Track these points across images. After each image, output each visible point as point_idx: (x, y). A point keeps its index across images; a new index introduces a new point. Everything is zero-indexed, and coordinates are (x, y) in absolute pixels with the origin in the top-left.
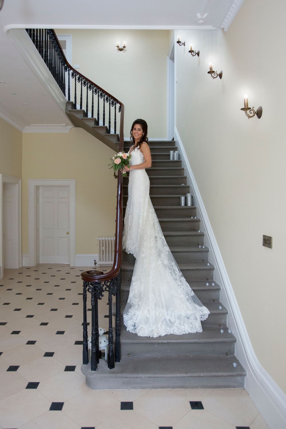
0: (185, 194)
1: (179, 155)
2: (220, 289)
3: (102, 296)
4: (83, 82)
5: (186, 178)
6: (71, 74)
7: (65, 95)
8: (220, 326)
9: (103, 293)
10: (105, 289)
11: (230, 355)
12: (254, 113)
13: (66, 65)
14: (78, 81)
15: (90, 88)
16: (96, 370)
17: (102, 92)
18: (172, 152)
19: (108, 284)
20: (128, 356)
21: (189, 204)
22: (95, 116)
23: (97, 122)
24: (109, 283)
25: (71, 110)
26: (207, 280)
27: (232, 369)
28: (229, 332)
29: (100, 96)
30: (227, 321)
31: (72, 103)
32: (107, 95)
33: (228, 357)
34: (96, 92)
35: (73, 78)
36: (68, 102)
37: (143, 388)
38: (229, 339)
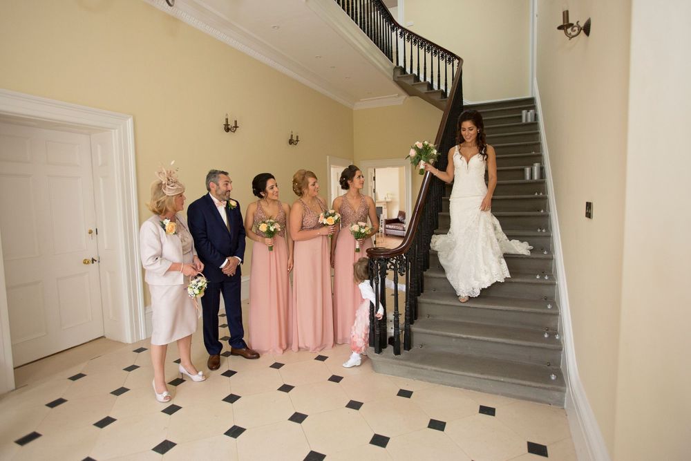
0: (531, 165)
1: (535, 115)
2: (555, 284)
3: (387, 274)
4: (413, 41)
5: (539, 144)
6: (400, 34)
7: (392, 61)
8: (547, 330)
9: (387, 271)
10: (390, 267)
11: (553, 366)
12: (579, 30)
13: (393, 25)
14: (407, 41)
15: (421, 46)
16: (380, 353)
17: (436, 48)
18: (524, 112)
19: (394, 261)
20: (421, 346)
21: (536, 177)
22: (428, 79)
23: (430, 86)
25: (399, 76)
26: (543, 272)
27: (548, 380)
28: (557, 338)
30: (558, 324)
31: (401, 67)
32: (442, 51)
33: (548, 367)
34: (428, 50)
35: (401, 38)
36: (396, 68)
37: (430, 382)
38: (553, 346)
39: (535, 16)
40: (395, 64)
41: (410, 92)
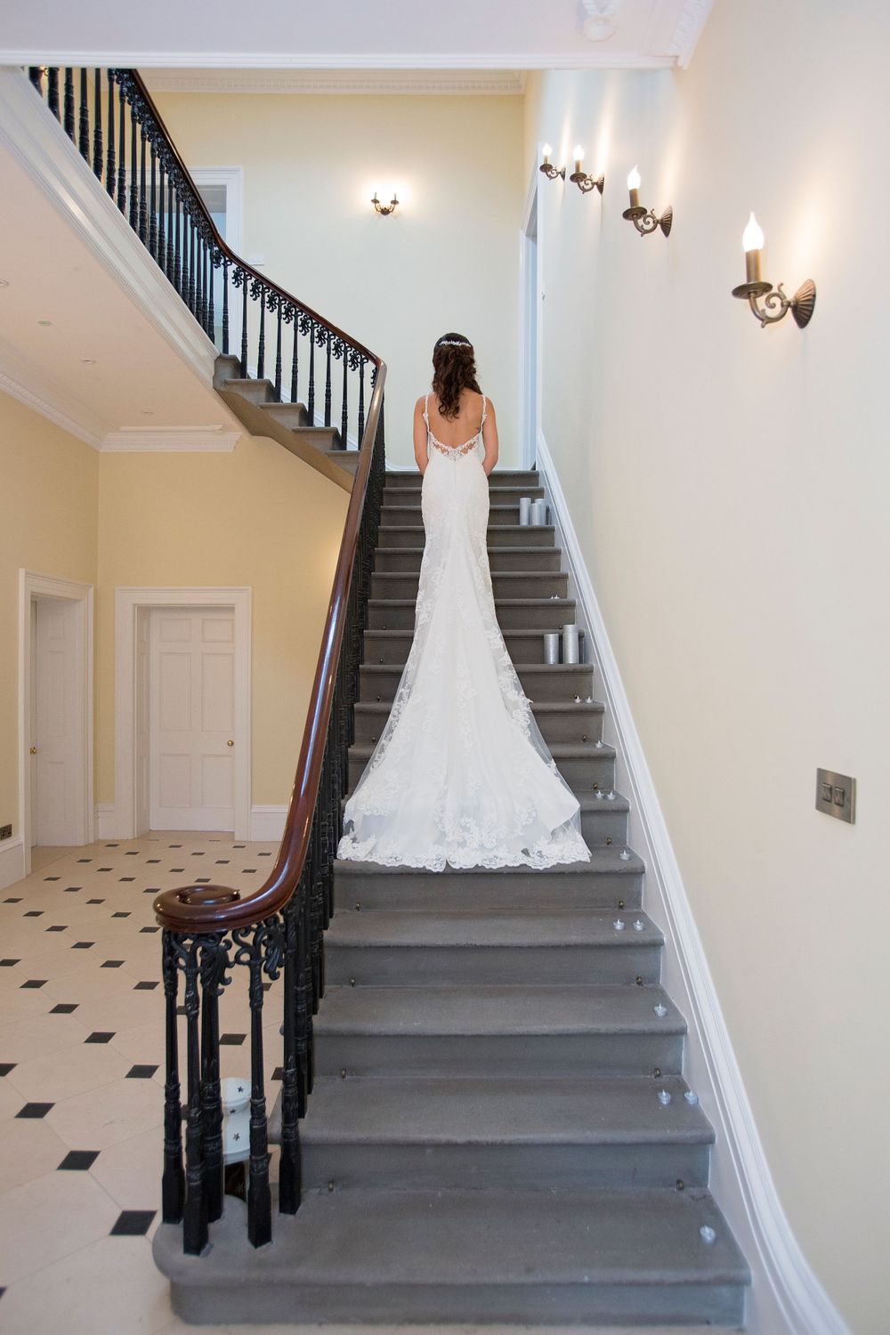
0: (558, 627)
1: (548, 510)
2: (662, 944)
3: (226, 982)
4: (267, 299)
5: (565, 577)
6: (233, 275)
7: (212, 337)
8: (659, 1076)
9: (228, 973)
10: (235, 957)
11: (692, 1189)
12: (782, 305)
13: (216, 248)
14: (252, 296)
15: (287, 316)
16: (203, 1252)
17: (323, 327)
18: (525, 502)
19: (249, 939)
20: (331, 1186)
21: (571, 657)
22: (303, 399)
23: (307, 417)
24: (252, 934)
25: (229, 379)
26: (621, 907)
28: (691, 1101)
29: (316, 340)
30: (683, 1056)
31: (234, 358)
32: (337, 338)
33: (684, 1195)
34: (304, 328)
35: (237, 287)
36: (220, 357)
38: (688, 1134)
39: (539, 297)
40: (218, 349)
41: (255, 425)
